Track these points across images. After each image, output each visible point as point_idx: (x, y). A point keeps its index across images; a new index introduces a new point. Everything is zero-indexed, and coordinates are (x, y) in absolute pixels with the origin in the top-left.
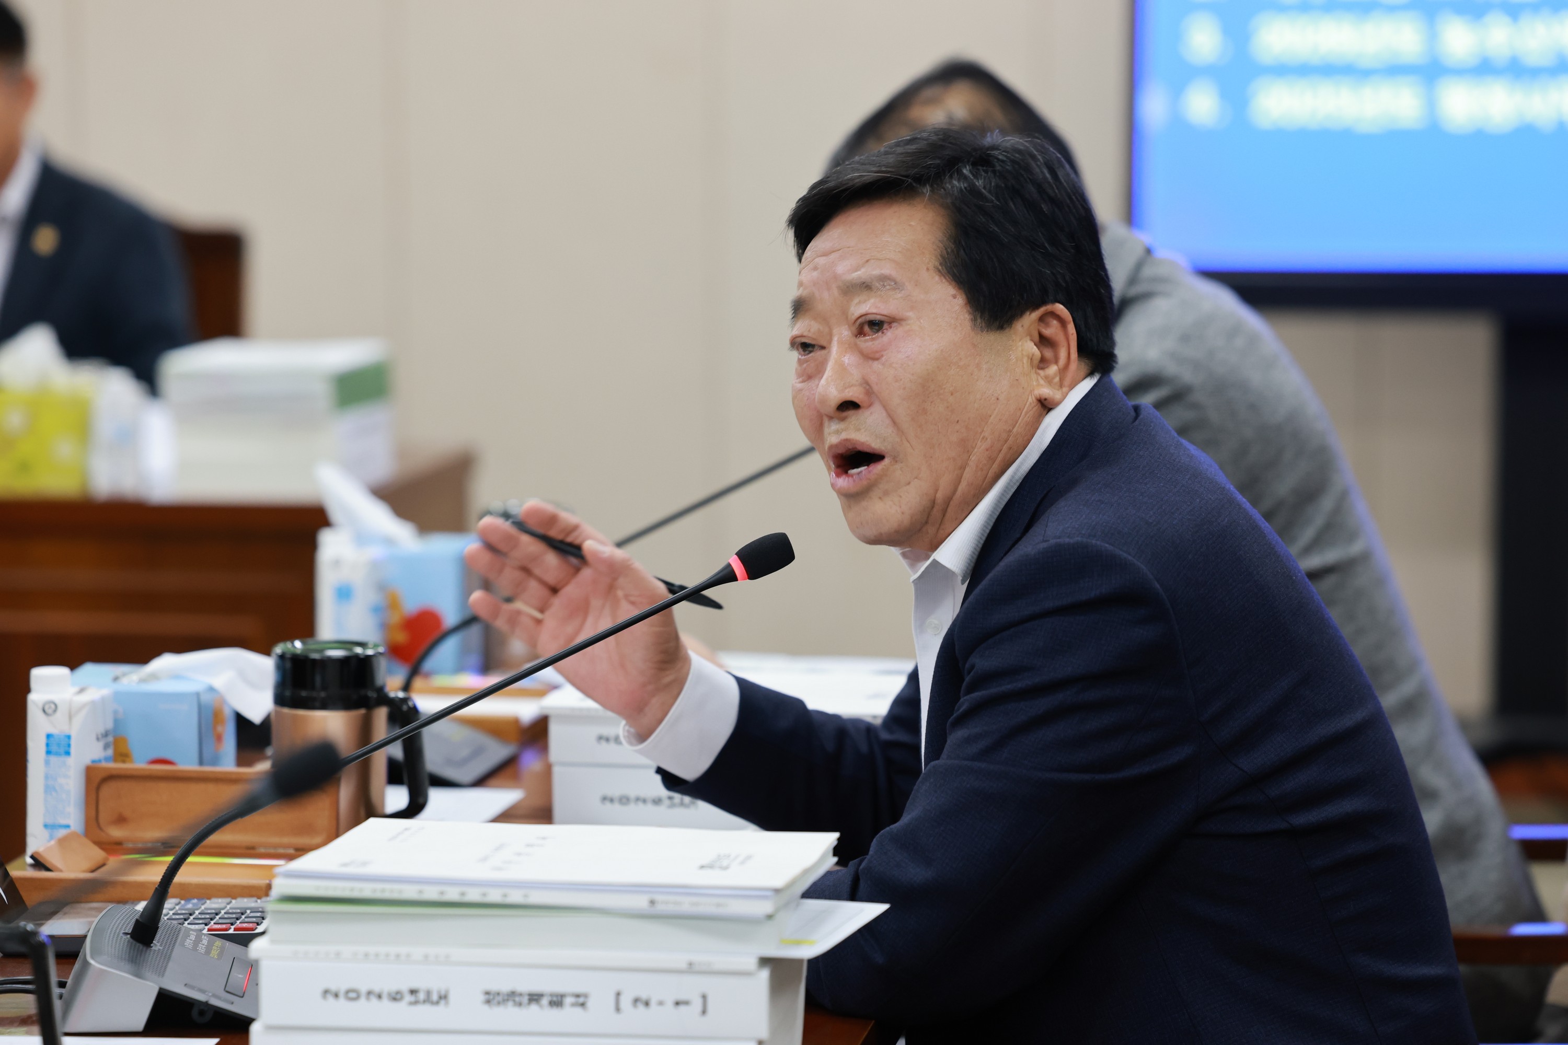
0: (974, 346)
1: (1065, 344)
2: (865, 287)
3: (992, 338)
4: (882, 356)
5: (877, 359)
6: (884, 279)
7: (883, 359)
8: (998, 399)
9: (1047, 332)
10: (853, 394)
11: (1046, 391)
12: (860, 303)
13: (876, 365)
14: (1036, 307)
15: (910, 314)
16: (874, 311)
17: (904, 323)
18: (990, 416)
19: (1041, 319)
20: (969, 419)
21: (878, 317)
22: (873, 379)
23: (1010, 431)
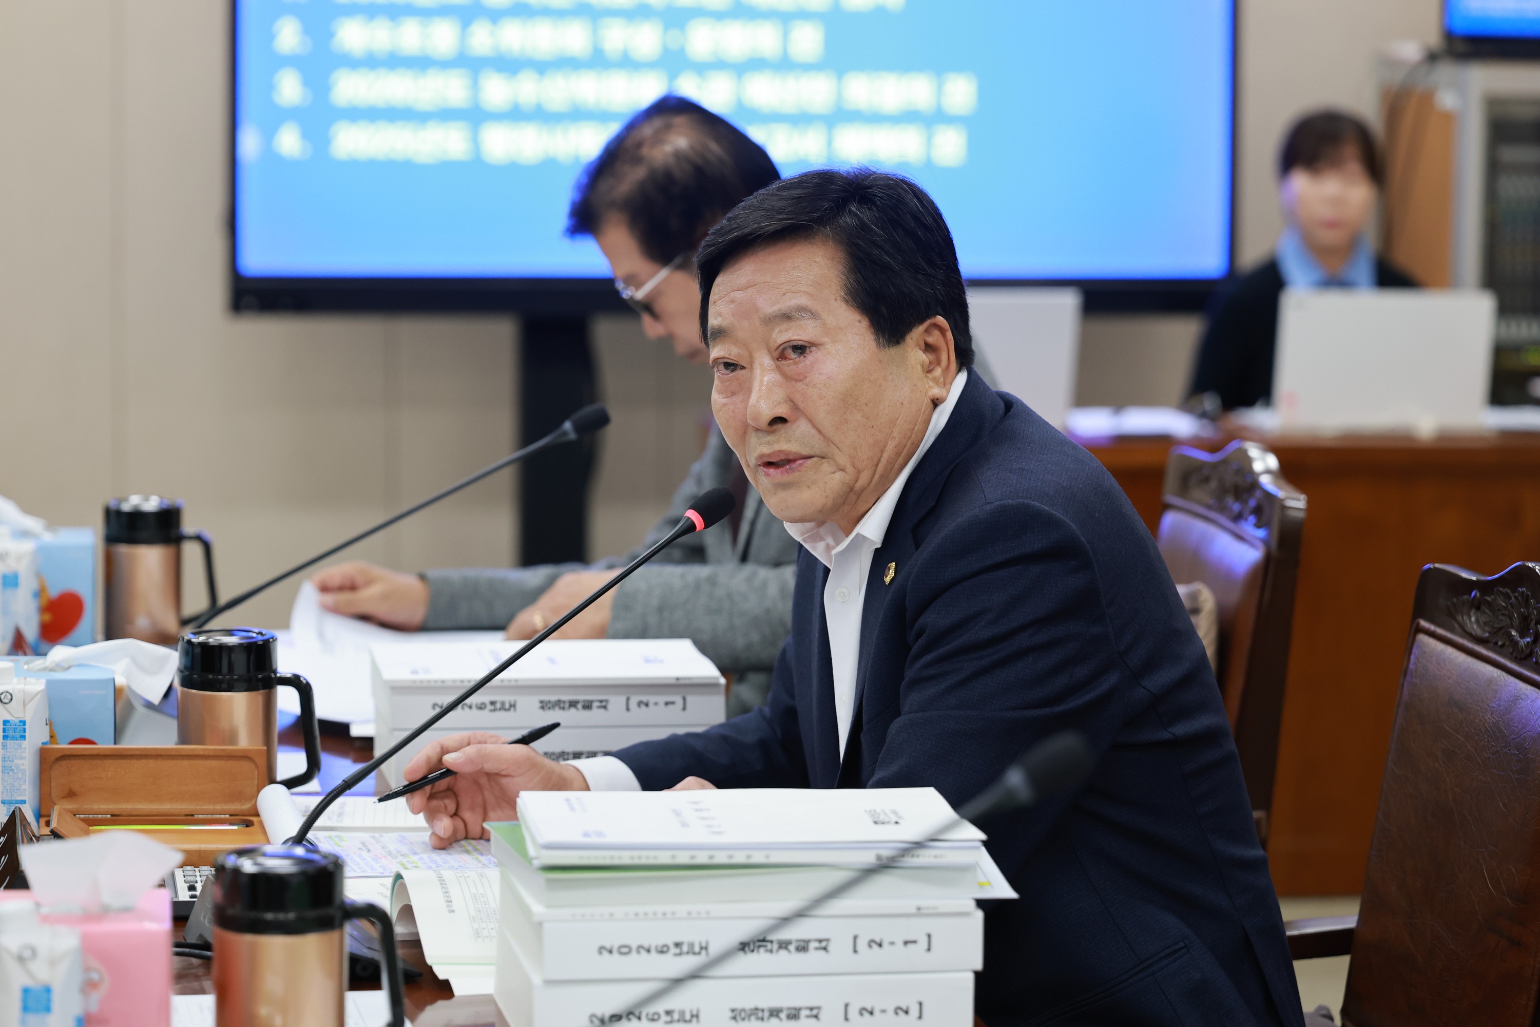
0: (880, 361)
1: (946, 349)
2: (787, 317)
3: (894, 351)
4: (806, 377)
5: (801, 381)
6: (802, 309)
7: (807, 380)
8: (902, 404)
9: (930, 340)
10: (782, 411)
11: (936, 391)
12: (781, 331)
13: (799, 386)
14: (921, 321)
15: (826, 340)
16: (796, 338)
17: (821, 347)
18: (898, 419)
19: (927, 331)
20: (881, 423)
21: (800, 343)
22: (798, 398)
23: (913, 429)
